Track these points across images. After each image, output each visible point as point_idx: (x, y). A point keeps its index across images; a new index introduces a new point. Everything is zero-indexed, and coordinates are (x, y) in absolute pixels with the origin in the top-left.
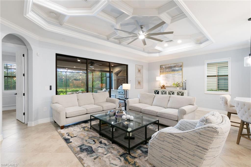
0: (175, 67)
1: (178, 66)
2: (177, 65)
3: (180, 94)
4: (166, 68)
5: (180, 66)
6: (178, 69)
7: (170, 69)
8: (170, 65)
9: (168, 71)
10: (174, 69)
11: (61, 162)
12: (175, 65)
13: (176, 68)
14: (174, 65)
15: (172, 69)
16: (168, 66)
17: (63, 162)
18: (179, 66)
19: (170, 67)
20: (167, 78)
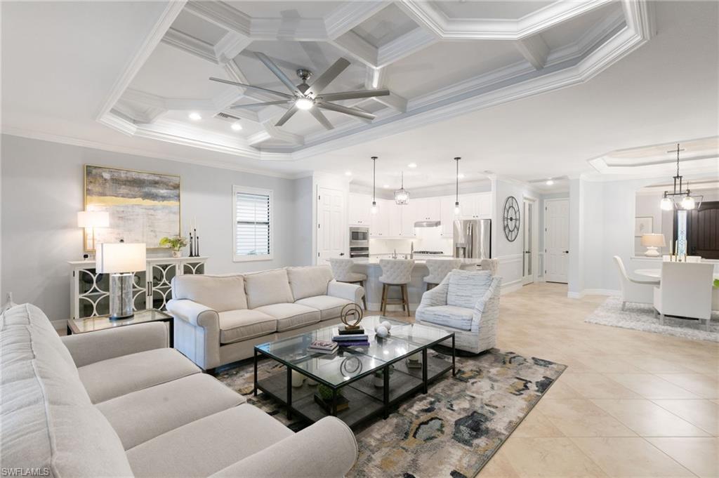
0: (157, 186)
1: (167, 185)
2: (163, 179)
3: (194, 271)
4: (117, 181)
5: (172, 186)
6: (165, 194)
7: (136, 189)
8: (135, 175)
9: (128, 194)
10: (154, 190)
11: (544, 458)
12: (157, 178)
13: (159, 188)
14: (152, 178)
15: (146, 190)
16: (129, 175)
17: (541, 453)
18: (171, 184)
19: (136, 183)
20: (121, 218)
